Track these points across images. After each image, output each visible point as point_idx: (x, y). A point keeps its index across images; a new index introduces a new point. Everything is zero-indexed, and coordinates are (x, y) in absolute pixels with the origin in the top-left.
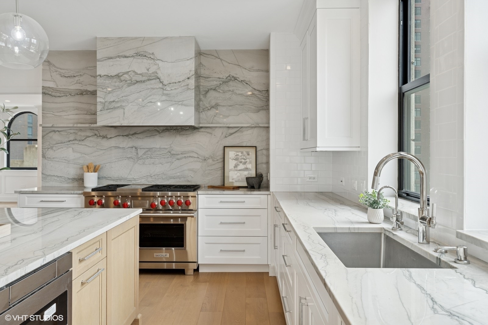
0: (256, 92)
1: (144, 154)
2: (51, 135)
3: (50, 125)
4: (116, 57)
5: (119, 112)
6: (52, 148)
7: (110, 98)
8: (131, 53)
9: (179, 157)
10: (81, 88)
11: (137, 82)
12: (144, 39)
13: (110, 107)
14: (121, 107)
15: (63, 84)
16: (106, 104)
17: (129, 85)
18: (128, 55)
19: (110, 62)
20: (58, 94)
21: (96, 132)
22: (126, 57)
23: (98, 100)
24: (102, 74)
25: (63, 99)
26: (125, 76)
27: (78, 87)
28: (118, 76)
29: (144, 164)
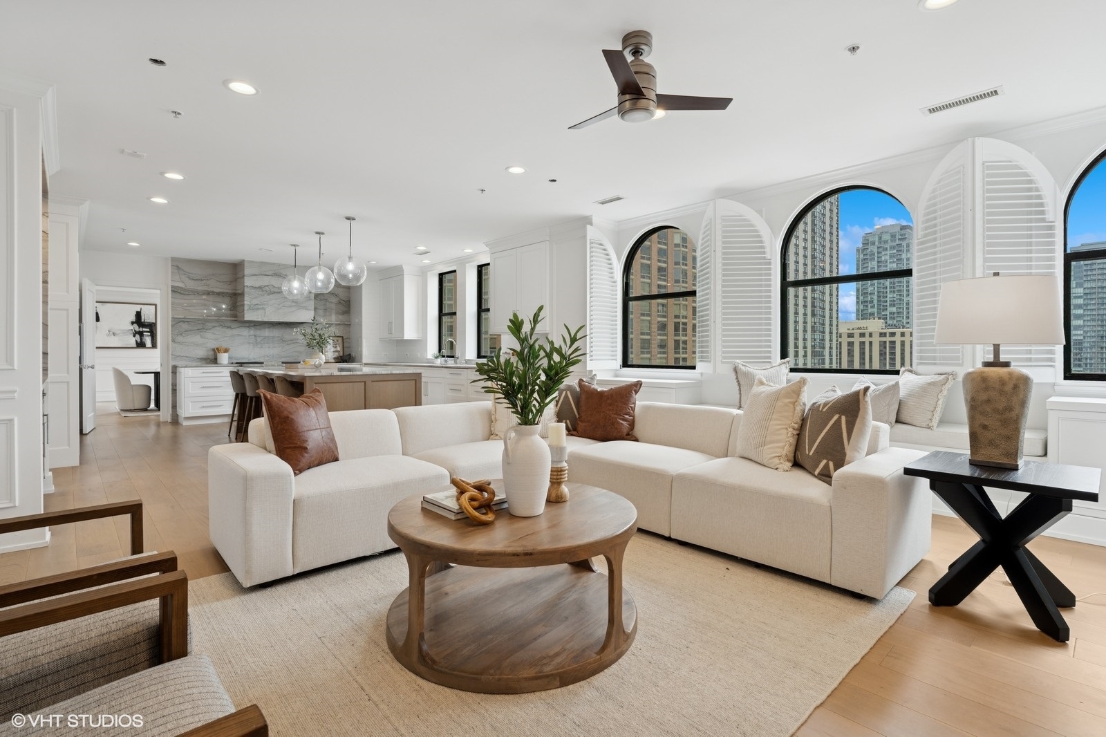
0: (342, 302)
1: (262, 340)
2: (180, 324)
3: (183, 317)
4: (259, 275)
5: (260, 312)
6: (181, 334)
7: (255, 302)
8: (271, 273)
9: (288, 343)
10: (209, 290)
11: (275, 292)
12: (280, 265)
13: (254, 308)
14: (263, 308)
15: (191, 285)
16: (252, 306)
17: (269, 294)
18: (268, 274)
19: (255, 278)
20: (187, 293)
21: (222, 323)
22: (266, 275)
23: (246, 302)
24: (249, 285)
25: (192, 297)
26: (266, 288)
27: (205, 288)
28: (260, 287)
29: (262, 347)
